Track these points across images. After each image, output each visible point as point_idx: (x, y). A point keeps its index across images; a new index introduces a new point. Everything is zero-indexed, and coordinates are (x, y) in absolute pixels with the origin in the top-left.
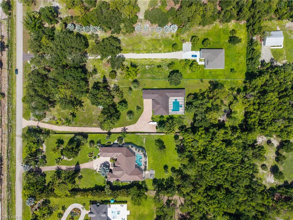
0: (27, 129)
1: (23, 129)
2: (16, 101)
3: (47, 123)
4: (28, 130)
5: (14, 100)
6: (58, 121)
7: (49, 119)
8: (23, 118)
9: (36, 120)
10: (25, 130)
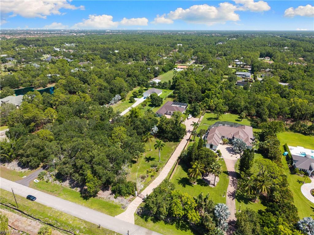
0: (140, 218)
1: (135, 224)
2: (75, 218)
3: (145, 187)
4: (142, 217)
5: (71, 222)
6: (150, 174)
7: (141, 183)
8: (116, 217)
9: (132, 199)
10: (140, 221)
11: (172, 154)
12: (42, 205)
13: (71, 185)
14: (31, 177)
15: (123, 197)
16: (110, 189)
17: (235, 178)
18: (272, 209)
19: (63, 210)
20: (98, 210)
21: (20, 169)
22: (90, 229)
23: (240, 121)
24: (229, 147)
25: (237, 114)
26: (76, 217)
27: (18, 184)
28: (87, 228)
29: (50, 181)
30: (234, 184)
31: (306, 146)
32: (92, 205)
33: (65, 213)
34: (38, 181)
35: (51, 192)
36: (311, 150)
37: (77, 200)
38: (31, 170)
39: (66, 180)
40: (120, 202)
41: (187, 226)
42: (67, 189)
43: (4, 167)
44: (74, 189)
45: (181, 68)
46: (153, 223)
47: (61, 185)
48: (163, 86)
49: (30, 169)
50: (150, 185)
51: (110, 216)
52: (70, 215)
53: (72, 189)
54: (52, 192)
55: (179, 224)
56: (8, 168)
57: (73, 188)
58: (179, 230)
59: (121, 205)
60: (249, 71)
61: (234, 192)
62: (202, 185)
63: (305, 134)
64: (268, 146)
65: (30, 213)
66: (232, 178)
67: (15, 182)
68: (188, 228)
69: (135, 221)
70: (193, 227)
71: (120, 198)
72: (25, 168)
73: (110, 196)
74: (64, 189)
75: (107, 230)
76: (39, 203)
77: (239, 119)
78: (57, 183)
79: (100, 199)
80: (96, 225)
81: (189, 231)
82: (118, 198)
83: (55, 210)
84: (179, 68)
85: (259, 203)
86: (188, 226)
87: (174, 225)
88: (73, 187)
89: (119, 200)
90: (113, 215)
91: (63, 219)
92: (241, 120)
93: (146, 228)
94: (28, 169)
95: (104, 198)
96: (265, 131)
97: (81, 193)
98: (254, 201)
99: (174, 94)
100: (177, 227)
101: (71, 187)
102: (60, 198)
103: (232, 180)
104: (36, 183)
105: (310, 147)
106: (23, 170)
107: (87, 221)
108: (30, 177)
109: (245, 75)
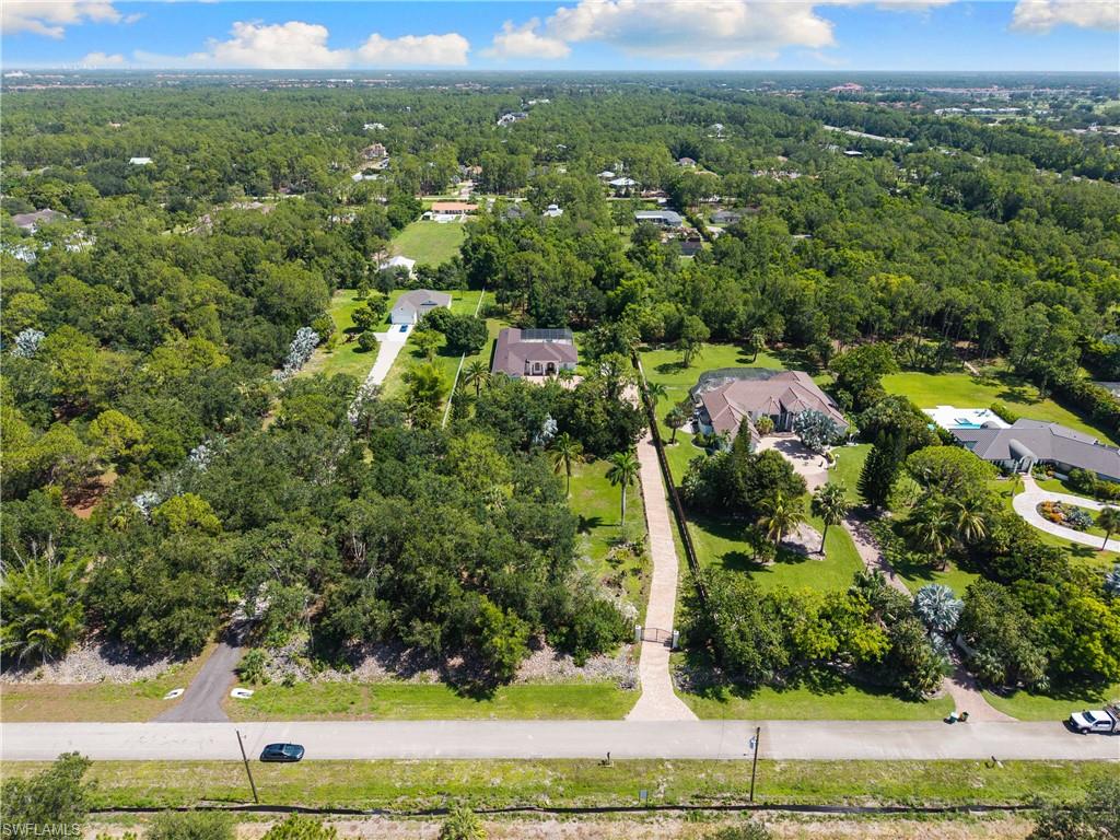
0: (699, 699)
1: (701, 717)
2: (501, 764)
3: (641, 608)
4: (703, 695)
5: (498, 781)
6: (624, 568)
7: (621, 598)
8: (627, 717)
9: (632, 652)
10: (707, 707)
11: (642, 494)
12: (348, 763)
13: (394, 671)
14: (208, 685)
15: (601, 657)
16: (543, 643)
17: (857, 523)
18: (1010, 572)
19: (437, 753)
20: (555, 715)
21: (128, 672)
22: (577, 777)
23: (751, 362)
24: (780, 440)
25: (728, 342)
26: (503, 761)
27: (175, 724)
28: (567, 779)
29: (299, 679)
30: (865, 538)
31: (955, 403)
32: (522, 709)
33: (453, 760)
34: (251, 692)
35: (335, 711)
36: (975, 410)
37: (455, 709)
38: (185, 662)
39: (362, 658)
40: (604, 674)
41: (837, 679)
42: (390, 686)
43: (38, 683)
44: (415, 679)
45: (447, 212)
46: (746, 702)
47: (355, 679)
48: (440, 279)
49: (177, 659)
50: (650, 598)
51: (610, 722)
52: (477, 759)
53: (406, 683)
54: (342, 712)
55: (814, 682)
56: (66, 680)
57: (410, 677)
58: (826, 697)
59: (614, 679)
60: (663, 205)
61: (880, 558)
62: (789, 562)
63: (929, 370)
64: (890, 416)
65: (322, 804)
66: (851, 524)
67: (152, 720)
68: (842, 683)
69: (694, 710)
70: (853, 677)
71: (595, 662)
72: (150, 662)
73: (559, 665)
74: (376, 690)
75: (635, 762)
76: (330, 761)
77: (744, 357)
78: (332, 676)
79: (532, 682)
80: (588, 761)
81: (851, 691)
82: (589, 661)
83: (407, 762)
84: (437, 212)
85: (953, 569)
86: (840, 677)
87: (802, 685)
88: (408, 673)
89: (596, 669)
90: (615, 715)
91: (462, 778)
92: (751, 358)
93: (740, 719)
94: (166, 660)
95: (543, 678)
96: (855, 378)
97: (452, 685)
98: (941, 567)
99: (498, 303)
100: (814, 689)
101: (398, 677)
102: (390, 719)
103: (853, 528)
104: (247, 701)
105: (967, 404)
106: (149, 672)
107: (550, 760)
108: (201, 687)
109: (665, 220)
